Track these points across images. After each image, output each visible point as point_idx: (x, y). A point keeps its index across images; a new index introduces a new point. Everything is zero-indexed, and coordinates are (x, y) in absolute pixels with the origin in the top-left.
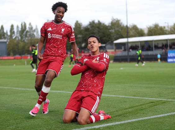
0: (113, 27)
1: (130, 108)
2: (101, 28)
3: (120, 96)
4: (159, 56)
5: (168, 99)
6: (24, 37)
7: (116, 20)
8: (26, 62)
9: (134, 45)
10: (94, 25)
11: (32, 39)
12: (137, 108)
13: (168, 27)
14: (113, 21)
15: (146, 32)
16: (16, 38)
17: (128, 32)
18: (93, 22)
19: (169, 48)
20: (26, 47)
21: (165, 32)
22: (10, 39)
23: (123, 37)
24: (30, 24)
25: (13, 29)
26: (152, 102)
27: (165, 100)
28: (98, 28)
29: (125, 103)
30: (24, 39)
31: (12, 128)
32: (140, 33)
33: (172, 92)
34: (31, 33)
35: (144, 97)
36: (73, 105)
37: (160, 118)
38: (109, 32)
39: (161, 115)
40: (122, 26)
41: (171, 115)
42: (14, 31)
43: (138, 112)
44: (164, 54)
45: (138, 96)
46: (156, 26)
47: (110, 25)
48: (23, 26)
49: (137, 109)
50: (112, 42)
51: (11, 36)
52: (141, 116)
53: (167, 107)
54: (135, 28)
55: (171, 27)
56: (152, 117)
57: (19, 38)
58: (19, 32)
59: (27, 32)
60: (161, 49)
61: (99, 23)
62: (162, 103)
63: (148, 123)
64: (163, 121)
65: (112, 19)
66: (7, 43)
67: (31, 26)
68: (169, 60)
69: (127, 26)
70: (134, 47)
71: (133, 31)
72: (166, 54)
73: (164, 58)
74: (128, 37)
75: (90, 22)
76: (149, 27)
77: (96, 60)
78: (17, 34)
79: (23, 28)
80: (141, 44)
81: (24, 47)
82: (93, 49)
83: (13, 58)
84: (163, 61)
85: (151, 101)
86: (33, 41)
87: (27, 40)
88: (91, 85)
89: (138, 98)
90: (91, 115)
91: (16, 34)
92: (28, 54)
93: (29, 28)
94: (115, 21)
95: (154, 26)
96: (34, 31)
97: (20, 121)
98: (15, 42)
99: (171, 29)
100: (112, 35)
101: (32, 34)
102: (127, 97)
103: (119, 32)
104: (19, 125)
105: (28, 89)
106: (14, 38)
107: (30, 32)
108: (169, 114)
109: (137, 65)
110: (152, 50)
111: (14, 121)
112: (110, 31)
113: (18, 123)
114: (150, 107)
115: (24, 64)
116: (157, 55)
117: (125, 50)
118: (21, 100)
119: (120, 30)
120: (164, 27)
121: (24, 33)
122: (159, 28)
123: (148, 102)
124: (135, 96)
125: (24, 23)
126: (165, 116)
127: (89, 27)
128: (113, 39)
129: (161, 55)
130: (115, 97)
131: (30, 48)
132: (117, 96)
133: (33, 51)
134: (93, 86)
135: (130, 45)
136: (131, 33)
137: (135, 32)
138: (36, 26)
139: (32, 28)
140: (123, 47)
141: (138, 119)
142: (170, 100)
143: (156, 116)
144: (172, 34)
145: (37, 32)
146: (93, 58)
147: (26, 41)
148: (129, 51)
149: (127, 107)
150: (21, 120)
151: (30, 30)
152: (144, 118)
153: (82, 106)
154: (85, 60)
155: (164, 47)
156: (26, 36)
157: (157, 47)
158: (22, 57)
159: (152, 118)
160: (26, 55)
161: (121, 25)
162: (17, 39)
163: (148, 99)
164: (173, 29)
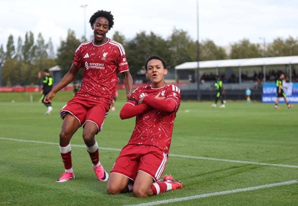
0: (175, 43)
1: (199, 175)
2: (156, 44)
3: (182, 156)
4: (248, 92)
5: (260, 162)
6: (30, 55)
7: (181, 32)
8: (31, 98)
9: (208, 73)
10: (144, 39)
11: (43, 59)
12: (210, 175)
13: (264, 45)
14: (176, 33)
15: (228, 52)
16: (16, 57)
17: (198, 52)
18: (143, 34)
19: (264, 79)
20: (33, 72)
21: (259, 53)
22: (6, 59)
23: (190, 60)
24: (40, 35)
25: (13, 42)
26: (235, 167)
27: (257, 163)
28: (151, 43)
29: (192, 167)
30: (30, 59)
31: (6, 204)
32: (219, 55)
33: (267, 152)
34: (42, 49)
35: (221, 158)
36: (124, 167)
37: (247, 193)
38: (168, 50)
39: (249, 188)
40: (190, 41)
41: (265, 189)
42: (13, 47)
43: (212, 183)
44: (257, 88)
45: (213, 157)
46: (245, 43)
47: (170, 40)
48: (29, 38)
49: (211, 178)
50: (173, 67)
51: (8, 54)
52: (215, 188)
53: (258, 176)
54: (210, 45)
55: (269, 45)
56: (234, 191)
57: (21, 57)
58: (21, 48)
59: (35, 48)
60: (252, 81)
61: (153, 36)
62: (252, 169)
63: (227, 201)
64: (253, 197)
65: (173, 30)
66: (2, 65)
67: (42, 38)
68: (265, 99)
69: (197, 42)
70: (208, 76)
71: (208, 50)
72: (260, 89)
73: (257, 96)
74: (198, 59)
75: (138, 35)
76: (233, 44)
77: (161, 96)
78: (18, 51)
79: (29, 41)
80: (219, 72)
81: (29, 73)
82: (155, 78)
83: (10, 89)
84: (256, 101)
85: (234, 165)
86: (44, 63)
87: (34, 61)
88: (153, 136)
89: (212, 159)
90: (154, 181)
91: (16, 50)
92: (36, 84)
93: (38, 41)
94: (179, 34)
95: (241, 43)
96: (47, 46)
97: (19, 193)
98: (15, 63)
99: (269, 48)
100: (173, 56)
101: (42, 52)
102: (194, 157)
103: (185, 51)
104: (17, 199)
105: (33, 141)
106: (13, 57)
107: (40, 48)
108: (261, 187)
109: (214, 105)
110: (238, 82)
111: (9, 193)
112: (170, 49)
113: (15, 196)
114: (232, 175)
115: (29, 100)
116: (244, 91)
117: (193, 81)
118: (22, 158)
119: (186, 48)
120: (258, 45)
121: (30, 50)
122: (249, 46)
123: (228, 167)
124: (207, 156)
125: (31, 33)
126: (255, 190)
127: (136, 42)
128: (175, 63)
129: (252, 90)
130: (175, 157)
131: (40, 75)
132: (179, 156)
133: (45, 80)
134: (157, 137)
135: (201, 73)
136: (204, 53)
137: (211, 53)
138: (50, 39)
139: (42, 42)
140: (190, 76)
141: (211, 194)
142: (265, 164)
143: (240, 190)
144: (270, 56)
145: (52, 49)
146: (155, 92)
147: (32, 62)
148: (200, 83)
149: (194, 174)
150: (21, 191)
151: (40, 45)
152: (221, 192)
153: (140, 167)
154: (141, 96)
155: (257, 78)
156: (33, 54)
157: (245, 78)
158: (25, 88)
159: (234, 193)
160: (32, 85)
161: (187, 41)
162: (18, 59)
163: (228, 162)
164: (272, 49)
